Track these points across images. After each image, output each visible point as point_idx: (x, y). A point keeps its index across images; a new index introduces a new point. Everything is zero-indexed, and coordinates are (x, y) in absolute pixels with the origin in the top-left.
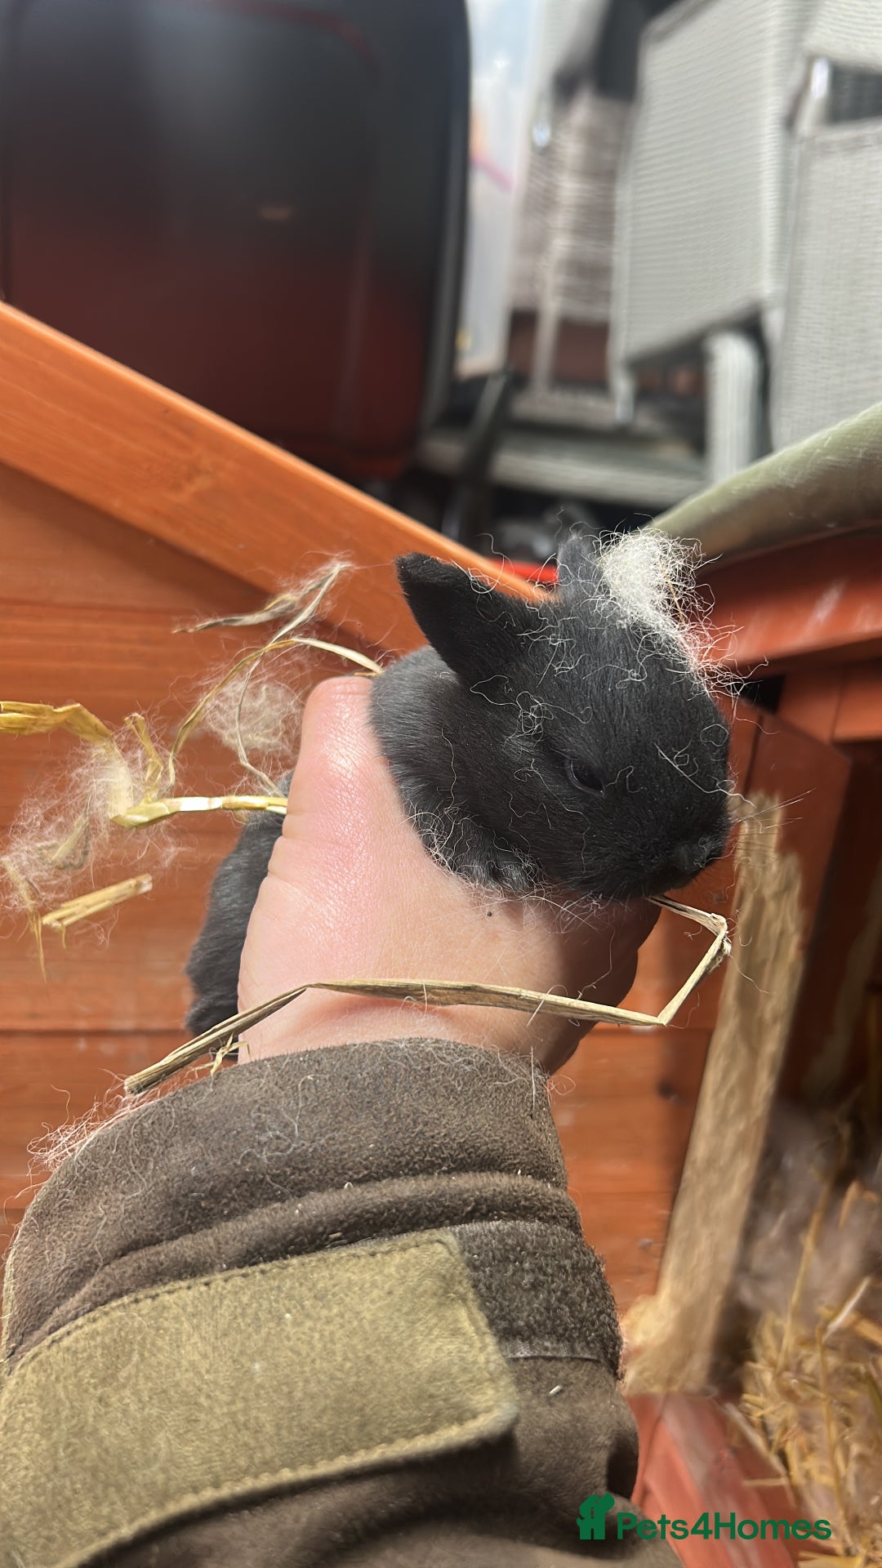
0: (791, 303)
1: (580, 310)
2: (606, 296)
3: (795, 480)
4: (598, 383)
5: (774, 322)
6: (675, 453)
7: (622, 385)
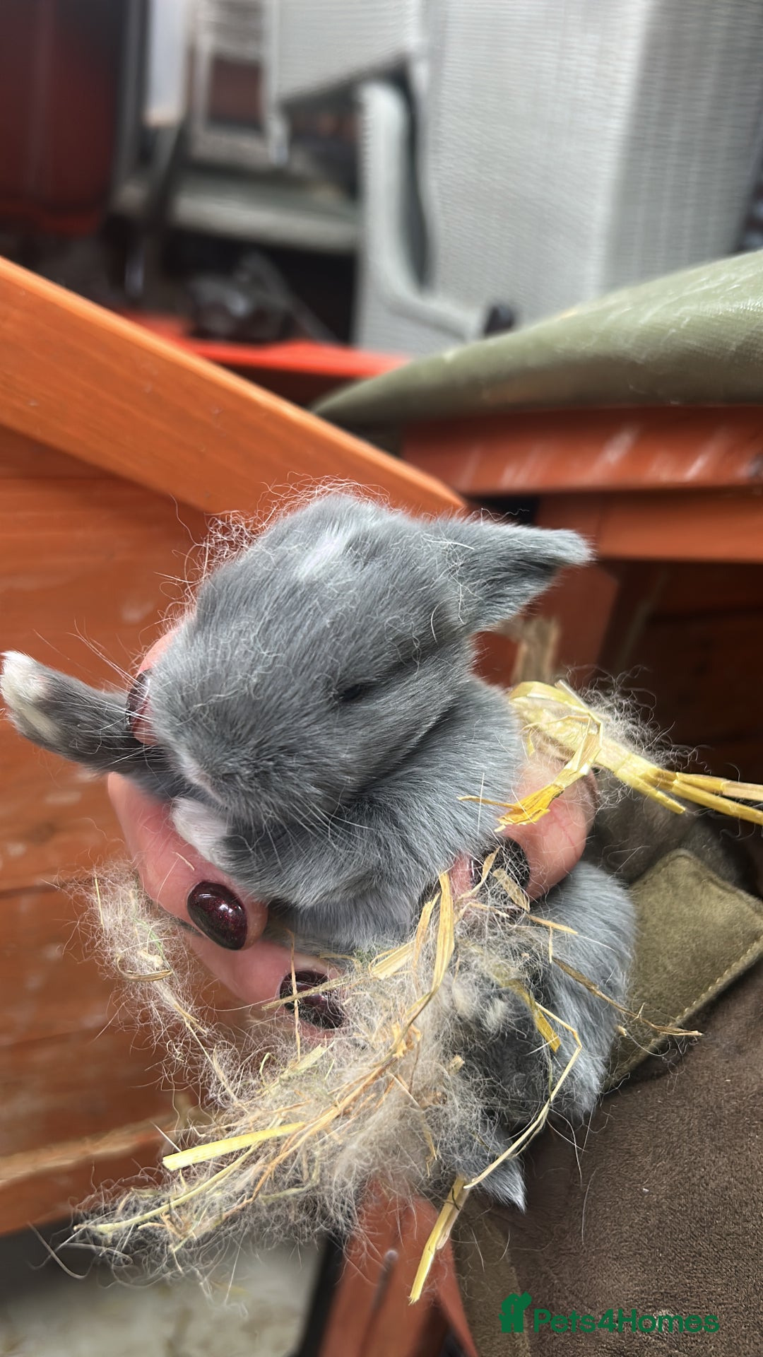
0: (436, 55)
1: (234, 49)
2: (256, 35)
3: (643, 357)
4: (251, 122)
5: (421, 75)
6: (326, 195)
7: (277, 128)
